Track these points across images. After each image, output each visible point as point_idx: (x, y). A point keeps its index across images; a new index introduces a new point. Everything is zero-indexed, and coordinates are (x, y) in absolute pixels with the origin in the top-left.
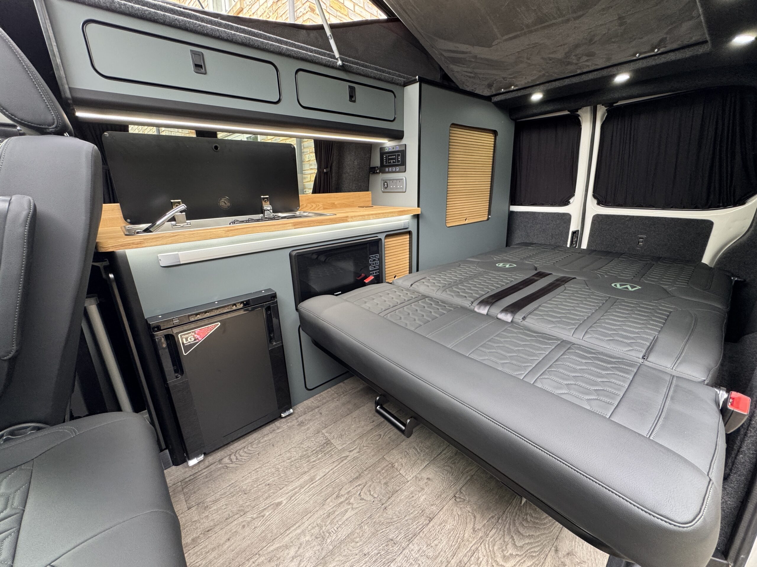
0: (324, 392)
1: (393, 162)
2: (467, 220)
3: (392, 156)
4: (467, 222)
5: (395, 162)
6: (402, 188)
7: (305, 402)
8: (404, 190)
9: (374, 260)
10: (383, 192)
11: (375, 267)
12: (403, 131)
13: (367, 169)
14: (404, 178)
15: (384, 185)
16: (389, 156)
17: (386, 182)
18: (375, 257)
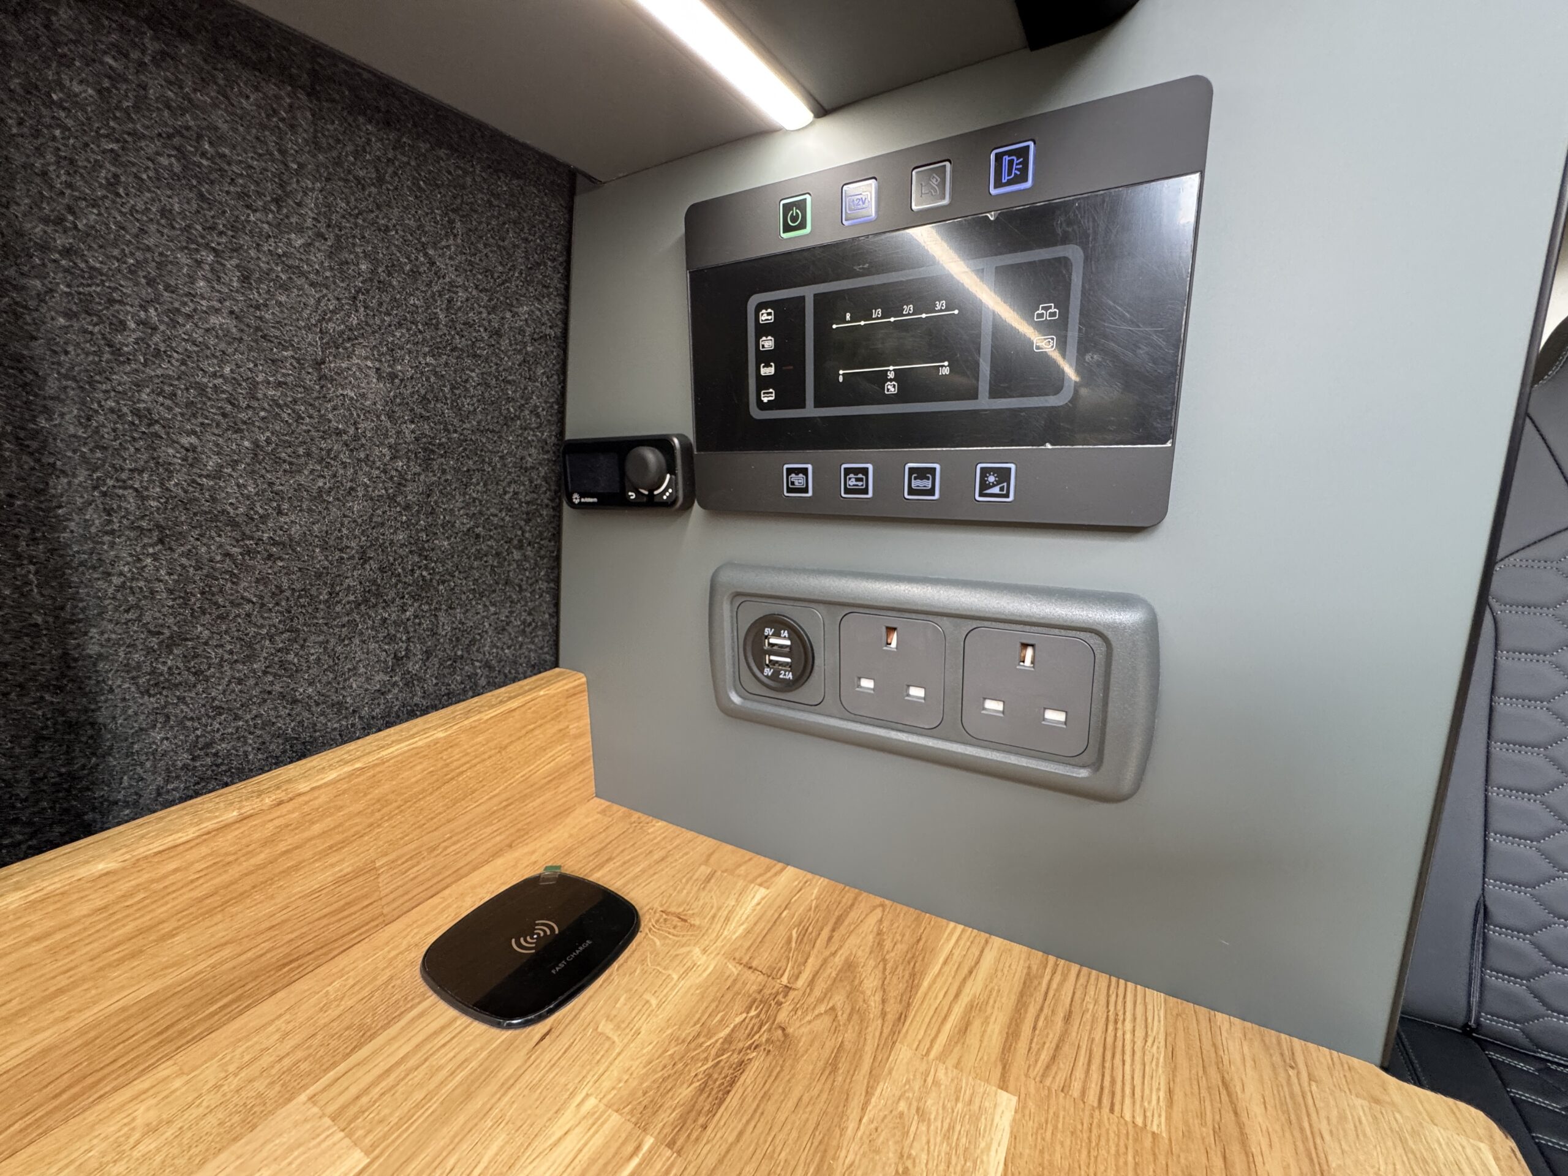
1: (910, 389)
15: (756, 647)
16: (828, 307)
17: (778, 623)
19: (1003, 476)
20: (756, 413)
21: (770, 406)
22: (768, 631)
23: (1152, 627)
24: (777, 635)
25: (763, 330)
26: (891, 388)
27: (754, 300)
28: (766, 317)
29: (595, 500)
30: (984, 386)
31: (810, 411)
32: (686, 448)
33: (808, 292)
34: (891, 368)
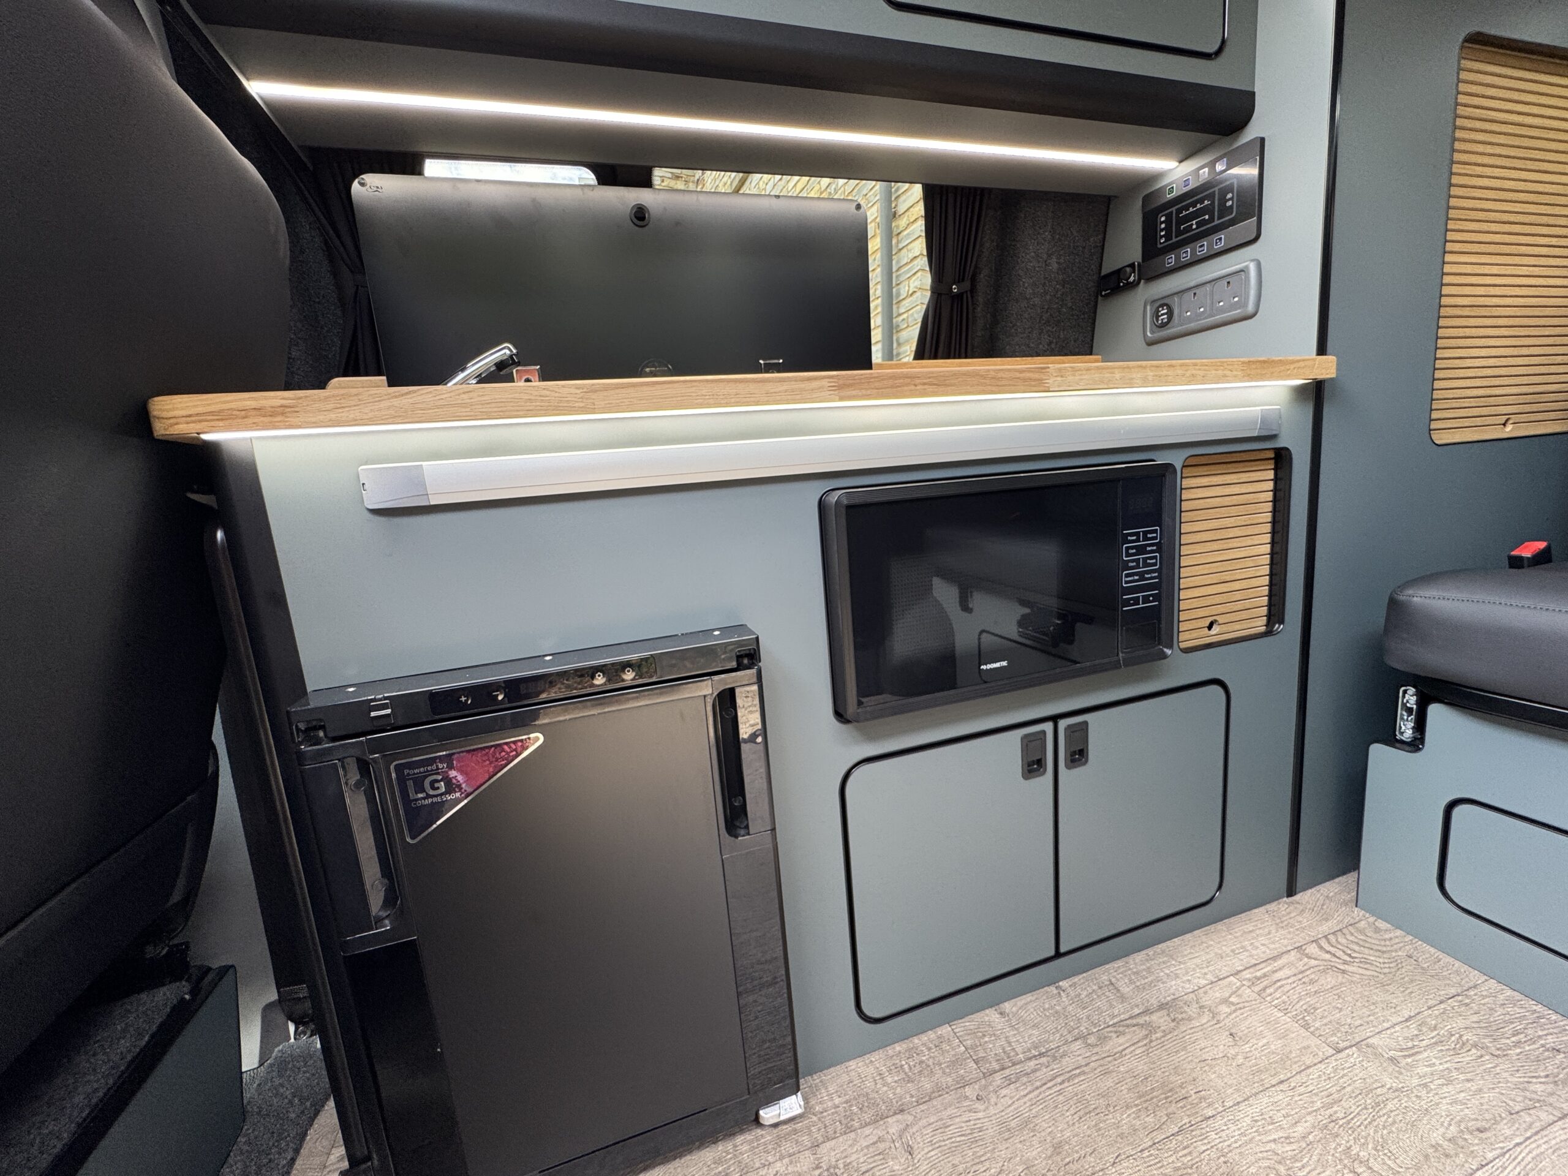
0: (924, 1038)
1: (1199, 225)
2: (1509, 428)
3: (1194, 205)
4: (1509, 431)
5: (1211, 219)
6: (1243, 304)
7: (852, 1064)
8: (1251, 308)
9: (1141, 550)
10: (1151, 343)
11: (1143, 578)
12: (1252, 95)
13: (1091, 284)
14: (1252, 267)
15: (1157, 315)
16: (1179, 211)
17: (1162, 306)
18: (1146, 539)
19: (1220, 239)
20: (1159, 246)
21: (1163, 243)
22: (1160, 309)
23: (1258, 264)
24: (1163, 310)
25: (1162, 223)
26: (1194, 227)
27: (1160, 215)
28: (1163, 219)
29: (1109, 291)
30: (1216, 218)
31: (1174, 240)
32: (1139, 264)
33: (1174, 209)
34: (1194, 222)
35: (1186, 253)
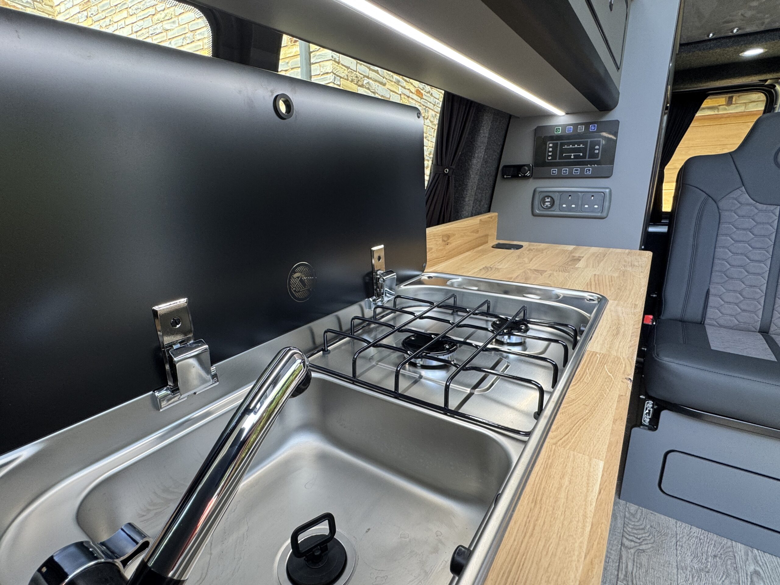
19: (589, 170)
20: (547, 161)
21: (550, 159)
22: (546, 198)
23: (610, 192)
24: (548, 199)
25: (550, 147)
26: (572, 157)
27: (549, 142)
28: (551, 145)
29: (510, 176)
30: (587, 157)
31: (558, 160)
32: (533, 166)
33: (559, 142)
34: (573, 154)
35: (565, 170)
